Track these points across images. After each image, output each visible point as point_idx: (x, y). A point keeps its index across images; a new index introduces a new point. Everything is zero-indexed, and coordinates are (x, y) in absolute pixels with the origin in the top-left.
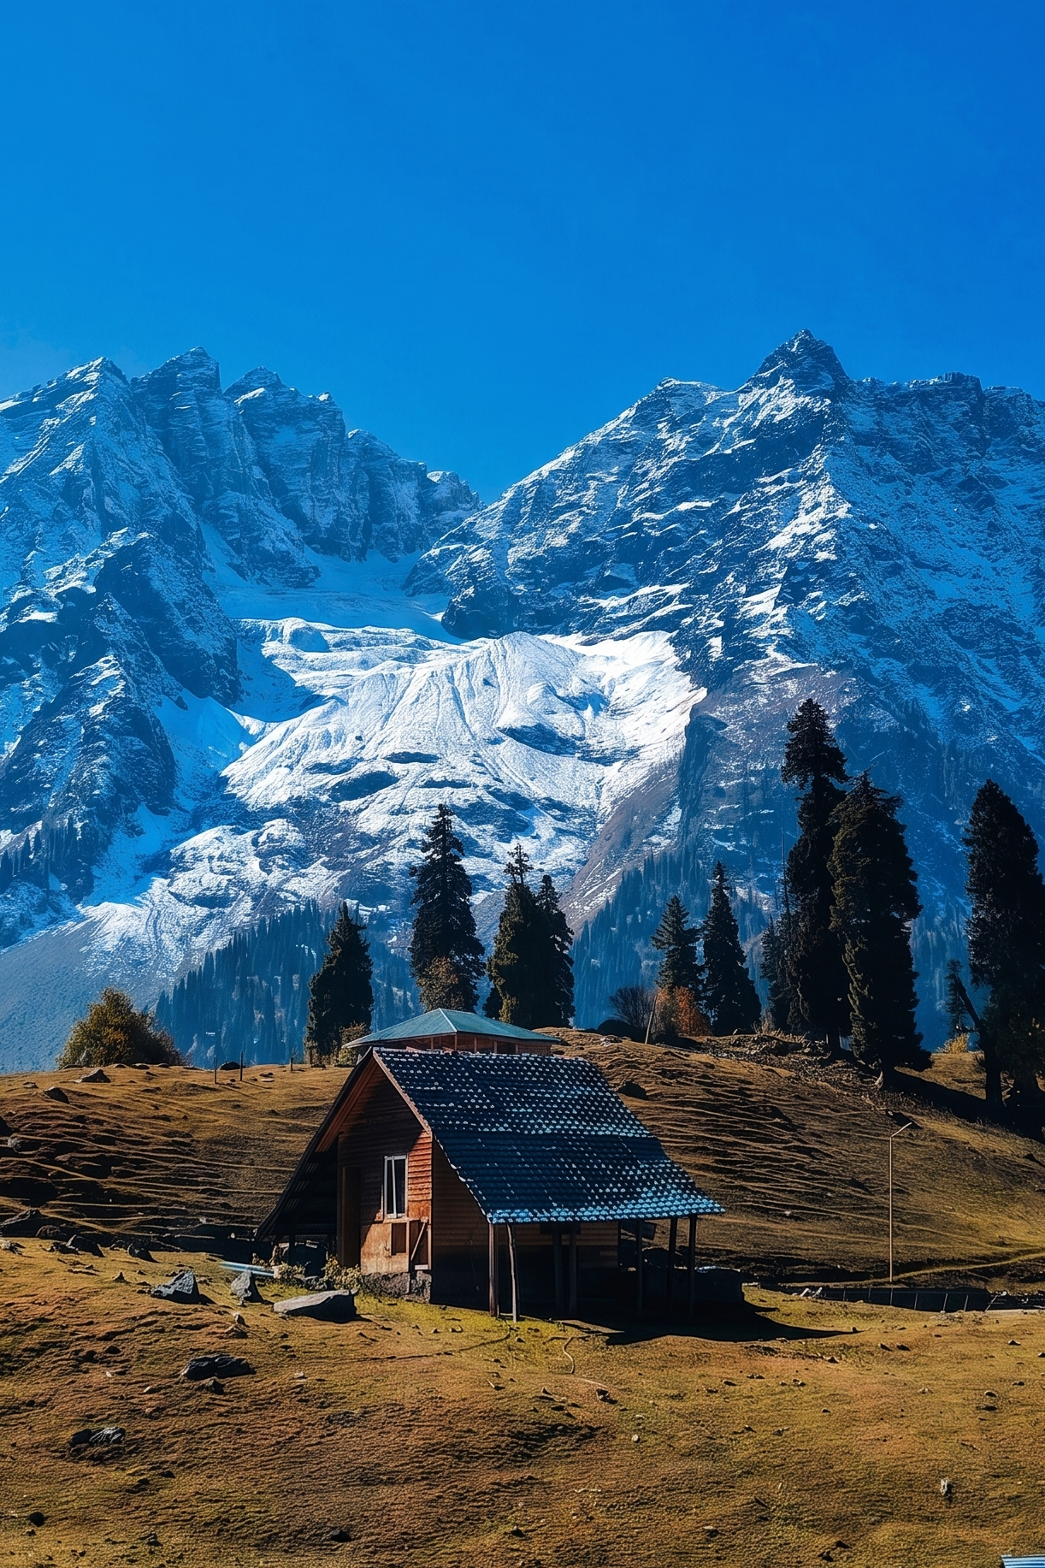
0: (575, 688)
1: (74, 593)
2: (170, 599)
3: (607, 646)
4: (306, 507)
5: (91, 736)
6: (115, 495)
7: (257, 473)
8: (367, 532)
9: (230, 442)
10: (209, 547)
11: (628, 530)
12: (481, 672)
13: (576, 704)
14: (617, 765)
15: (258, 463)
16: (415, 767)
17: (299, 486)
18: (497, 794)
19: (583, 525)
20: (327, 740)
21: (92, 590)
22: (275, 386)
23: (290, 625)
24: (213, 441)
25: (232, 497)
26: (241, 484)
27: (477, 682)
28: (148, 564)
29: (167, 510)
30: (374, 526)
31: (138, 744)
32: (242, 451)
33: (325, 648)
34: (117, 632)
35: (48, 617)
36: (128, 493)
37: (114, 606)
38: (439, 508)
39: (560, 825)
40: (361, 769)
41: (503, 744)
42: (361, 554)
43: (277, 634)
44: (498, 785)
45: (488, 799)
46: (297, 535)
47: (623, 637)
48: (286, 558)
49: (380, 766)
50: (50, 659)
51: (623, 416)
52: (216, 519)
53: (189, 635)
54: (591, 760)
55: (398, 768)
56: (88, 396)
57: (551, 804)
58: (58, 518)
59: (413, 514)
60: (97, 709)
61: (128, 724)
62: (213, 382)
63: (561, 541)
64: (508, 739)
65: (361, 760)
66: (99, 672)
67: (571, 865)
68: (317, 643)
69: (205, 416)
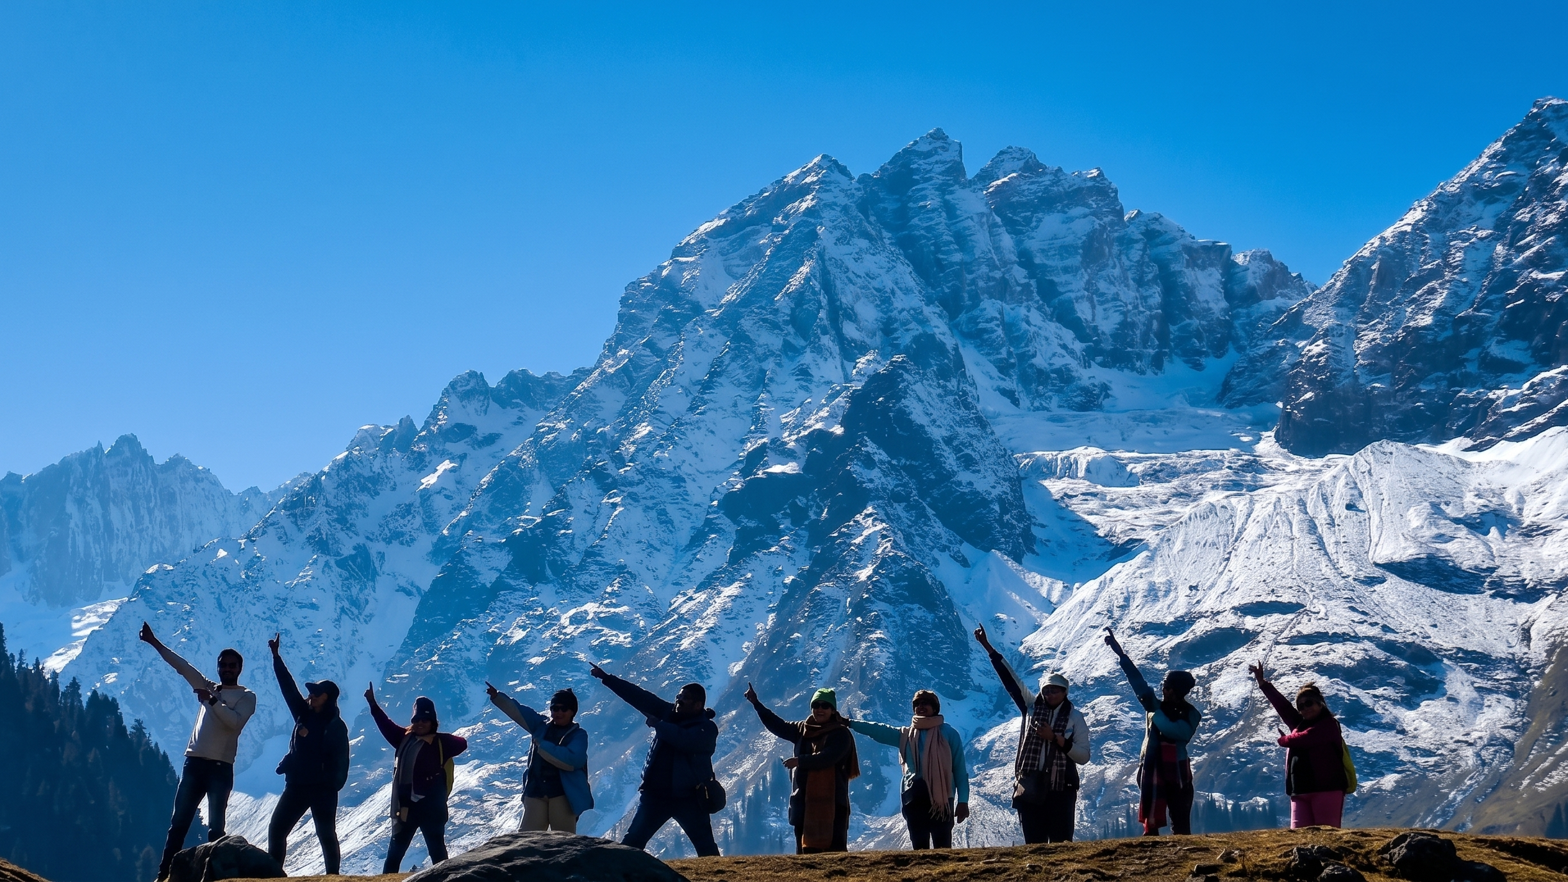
0: (1471, 504)
1: (819, 437)
2: (937, 433)
3: (1504, 451)
4: (1083, 311)
5: (860, 608)
6: (852, 316)
7: (1019, 274)
8: (1163, 335)
9: (981, 241)
10: (971, 369)
11: (1516, 297)
12: (1340, 495)
13: (1477, 525)
14: (1545, 602)
15: (1021, 264)
16: (1273, 621)
17: (1073, 286)
18: (1389, 647)
19: (1453, 294)
20: (1152, 594)
21: (838, 430)
22: (1032, 167)
23: (1084, 455)
24: (962, 240)
25: (990, 307)
26: (1002, 289)
27: (1339, 510)
28: (904, 394)
29: (916, 329)
30: (1172, 328)
31: (918, 612)
32: (998, 249)
33: (1132, 480)
34: (874, 478)
35: (790, 468)
36: (868, 313)
37: (871, 447)
38: (1252, 296)
39: (1480, 683)
40: (1202, 627)
41: (1385, 585)
42: (1157, 363)
43: (1069, 470)
44: (1390, 636)
45: (1380, 655)
46: (1078, 346)
47: (1521, 437)
48: (1065, 376)
49: (1228, 620)
50: (798, 516)
51: (1488, 152)
52: (977, 336)
53: (964, 476)
54: (1505, 596)
55: (1250, 623)
56: (807, 203)
57: (1465, 657)
58: (790, 350)
59: (1218, 305)
60: (864, 574)
61: (902, 588)
62: (956, 170)
63: (1426, 320)
64: (1392, 579)
65: (1201, 615)
66: (860, 527)
67: (1509, 734)
68: (1118, 474)
69: (950, 209)
